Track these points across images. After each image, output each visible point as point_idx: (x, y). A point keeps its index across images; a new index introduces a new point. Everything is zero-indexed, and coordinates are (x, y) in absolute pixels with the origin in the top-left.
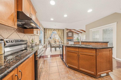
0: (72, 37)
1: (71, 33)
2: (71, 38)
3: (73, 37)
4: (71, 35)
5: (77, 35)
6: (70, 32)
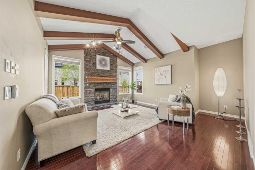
0: (112, 76)
1: (108, 59)
2: (110, 80)
3: (115, 76)
4: (108, 68)
5: (130, 69)
6: (103, 54)
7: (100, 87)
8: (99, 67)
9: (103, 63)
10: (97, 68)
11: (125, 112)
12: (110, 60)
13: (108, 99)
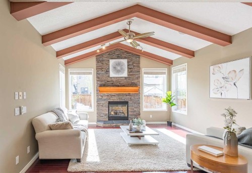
1: (125, 61)
3: (137, 84)
4: (125, 74)
5: (166, 70)
7: (115, 99)
8: (112, 74)
9: (119, 68)
10: (111, 76)
11: (137, 138)
12: (128, 62)
13: (126, 115)
